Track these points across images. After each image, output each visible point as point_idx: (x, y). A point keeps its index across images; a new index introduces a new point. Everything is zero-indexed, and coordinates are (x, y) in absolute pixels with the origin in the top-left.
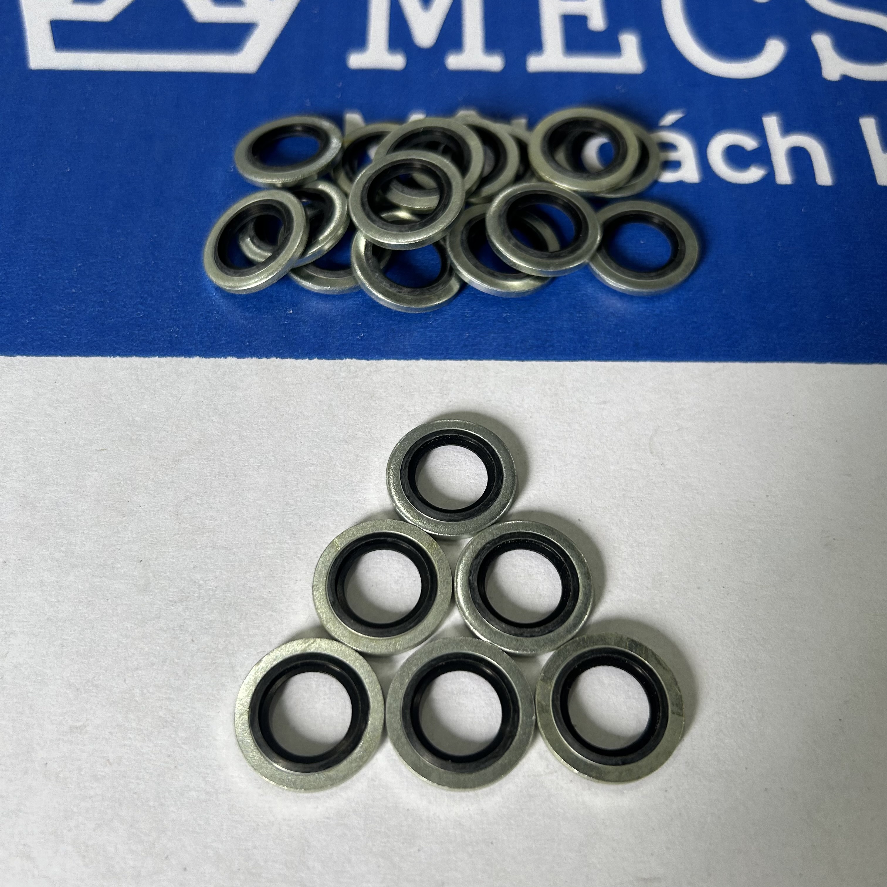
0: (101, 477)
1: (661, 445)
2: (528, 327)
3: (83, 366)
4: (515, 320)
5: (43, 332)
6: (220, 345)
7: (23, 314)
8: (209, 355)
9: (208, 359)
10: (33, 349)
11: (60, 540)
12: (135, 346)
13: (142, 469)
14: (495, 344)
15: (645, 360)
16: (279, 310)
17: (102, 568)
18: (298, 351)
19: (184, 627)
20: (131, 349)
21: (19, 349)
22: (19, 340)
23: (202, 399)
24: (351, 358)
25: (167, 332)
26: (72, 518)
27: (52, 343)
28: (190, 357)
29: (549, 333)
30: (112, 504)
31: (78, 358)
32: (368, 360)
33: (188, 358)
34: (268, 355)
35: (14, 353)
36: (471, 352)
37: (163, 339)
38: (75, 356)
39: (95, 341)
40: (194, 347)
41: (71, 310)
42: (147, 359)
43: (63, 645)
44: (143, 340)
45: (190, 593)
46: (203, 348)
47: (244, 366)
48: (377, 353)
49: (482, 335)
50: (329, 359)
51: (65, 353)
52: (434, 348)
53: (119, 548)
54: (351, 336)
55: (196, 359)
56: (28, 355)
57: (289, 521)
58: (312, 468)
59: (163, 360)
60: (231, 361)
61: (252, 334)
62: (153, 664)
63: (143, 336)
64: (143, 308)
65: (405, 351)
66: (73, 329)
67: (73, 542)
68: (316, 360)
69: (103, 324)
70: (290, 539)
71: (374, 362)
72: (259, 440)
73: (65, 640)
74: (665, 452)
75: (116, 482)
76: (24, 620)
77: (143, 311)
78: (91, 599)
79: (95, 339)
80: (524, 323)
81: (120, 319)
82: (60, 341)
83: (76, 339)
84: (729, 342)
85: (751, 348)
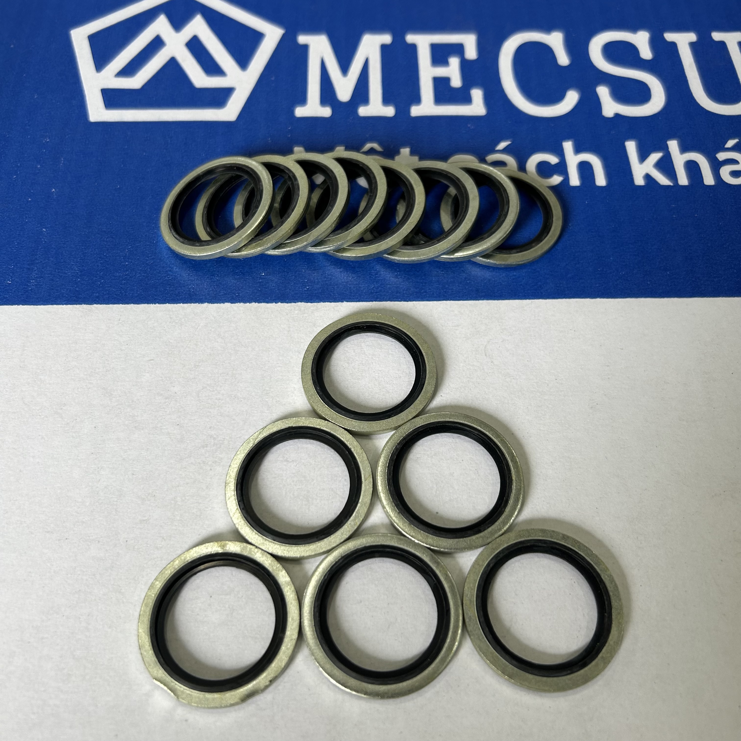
0: (151, 376)
1: (491, 351)
2: (411, 280)
3: (135, 310)
4: (403, 276)
5: (110, 289)
6: (220, 296)
7: (96, 279)
8: (214, 302)
9: (213, 304)
10: (104, 300)
11: (128, 414)
12: (167, 297)
13: (176, 371)
14: (390, 291)
15: (483, 300)
16: (256, 273)
17: (155, 429)
18: (268, 298)
19: (205, 462)
20: (165, 299)
21: (95, 300)
22: (95, 294)
23: (211, 328)
24: (301, 302)
25: (187, 288)
26: (135, 401)
27: (115, 296)
28: (202, 303)
29: (424, 284)
30: (159, 392)
31: (132, 305)
32: (312, 303)
33: (201, 304)
34: (250, 302)
35: (92, 303)
36: (376, 297)
37: (185, 293)
38: (131, 304)
39: (143, 294)
40: (204, 297)
41: (126, 276)
42: (175, 305)
43: (133, 474)
44: (172, 293)
45: (208, 442)
46: (210, 297)
47: (235, 308)
48: (317, 299)
49: (383, 286)
50: (287, 303)
51: (124, 302)
52: (352, 294)
53: (164, 417)
54: (301, 288)
55: (206, 304)
56: (101, 304)
57: (267, 400)
58: (279, 368)
59: (185, 305)
60: (227, 305)
61: (240, 288)
62: (187, 484)
63: (172, 291)
64: (172, 274)
65: (335, 297)
66: (128, 287)
67: (136, 415)
68: (280, 303)
69: (147, 284)
70: (267, 410)
71: (315, 304)
72: (246, 352)
73: (134, 471)
74: (494, 355)
75: (160, 379)
76: (109, 460)
77: (172, 275)
78: (148, 447)
79: (142, 293)
80: (408, 278)
81: (157, 281)
82: (120, 295)
83: (131, 293)
84: (536, 287)
85: (549, 290)
